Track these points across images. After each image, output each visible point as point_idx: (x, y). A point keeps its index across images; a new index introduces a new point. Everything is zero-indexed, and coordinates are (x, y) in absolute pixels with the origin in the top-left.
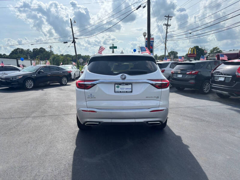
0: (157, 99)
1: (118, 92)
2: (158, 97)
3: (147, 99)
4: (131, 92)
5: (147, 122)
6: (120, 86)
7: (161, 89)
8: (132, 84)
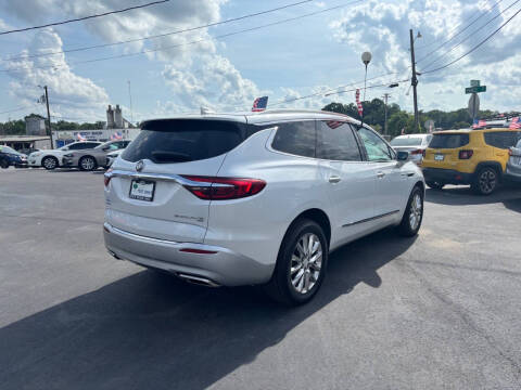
0: (200, 223)
1: (136, 198)
2: (201, 220)
3: (177, 219)
4: (152, 200)
5: (179, 273)
6: (140, 186)
7: (208, 201)
8: (155, 183)
